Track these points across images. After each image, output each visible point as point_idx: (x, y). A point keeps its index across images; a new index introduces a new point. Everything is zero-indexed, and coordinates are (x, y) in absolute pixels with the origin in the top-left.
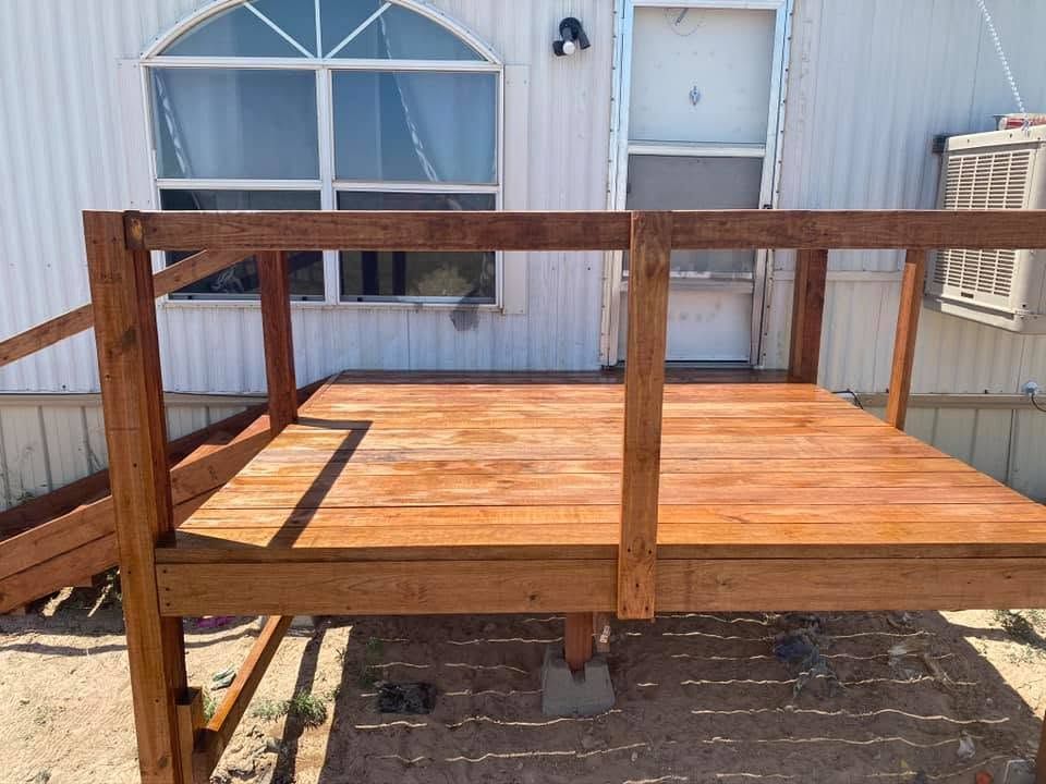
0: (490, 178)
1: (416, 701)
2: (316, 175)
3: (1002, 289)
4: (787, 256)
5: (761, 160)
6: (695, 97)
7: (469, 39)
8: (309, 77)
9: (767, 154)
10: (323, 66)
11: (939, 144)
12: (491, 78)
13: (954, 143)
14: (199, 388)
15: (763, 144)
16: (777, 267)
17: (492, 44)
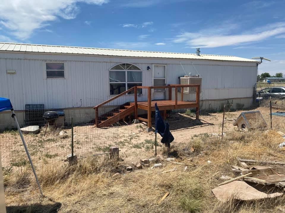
0: (142, 82)
1: (153, 123)
2: (125, 82)
3: (187, 90)
4: (168, 89)
5: (165, 79)
6: (158, 73)
7: (140, 68)
8: (125, 72)
9: (166, 79)
10: (126, 71)
11: (179, 78)
12: (141, 72)
13: (181, 78)
14: (112, 105)
15: (165, 78)
16: (167, 90)
17: (142, 68)
